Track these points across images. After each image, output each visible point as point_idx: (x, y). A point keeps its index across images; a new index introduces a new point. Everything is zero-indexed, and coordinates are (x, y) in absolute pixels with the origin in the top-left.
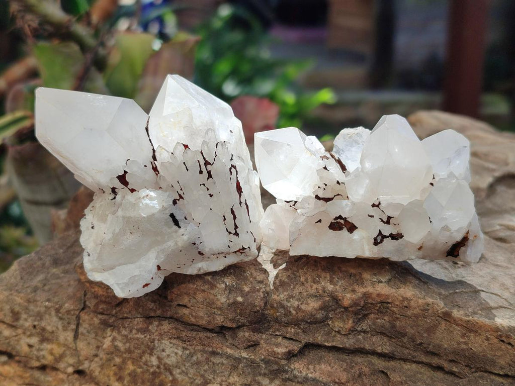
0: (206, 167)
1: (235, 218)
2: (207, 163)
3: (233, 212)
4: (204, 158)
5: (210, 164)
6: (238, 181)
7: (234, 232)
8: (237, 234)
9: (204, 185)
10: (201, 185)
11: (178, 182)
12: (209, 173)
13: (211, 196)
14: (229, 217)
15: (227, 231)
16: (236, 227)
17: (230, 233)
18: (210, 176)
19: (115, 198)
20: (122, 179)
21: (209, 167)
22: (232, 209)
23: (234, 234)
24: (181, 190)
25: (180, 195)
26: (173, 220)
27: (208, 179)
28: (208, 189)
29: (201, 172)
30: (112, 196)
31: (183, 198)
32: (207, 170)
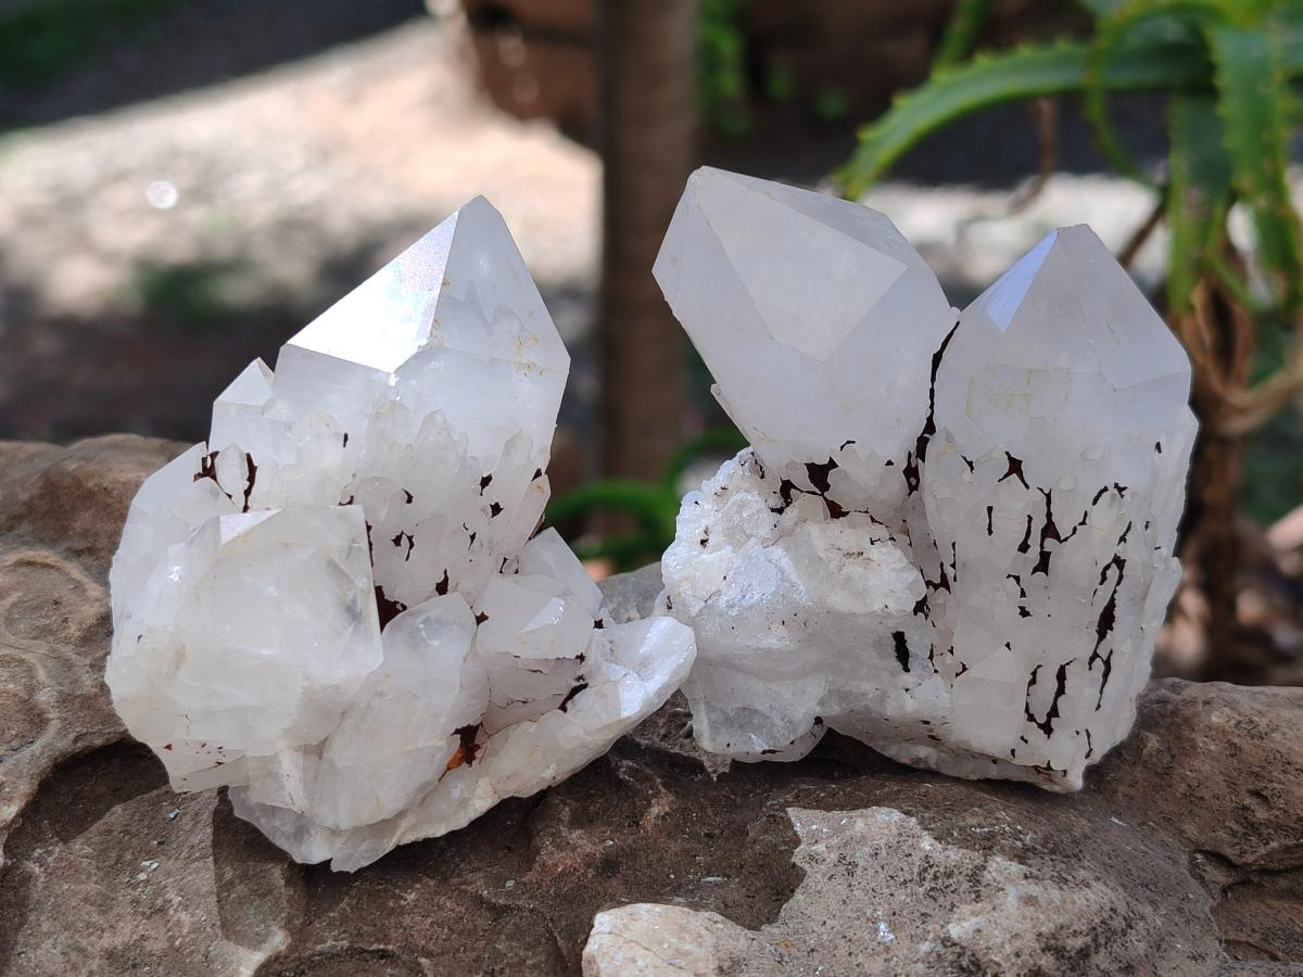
0: (1042, 541)
1: (1061, 691)
2: (1050, 530)
3: (1061, 676)
4: (1049, 515)
5: (1057, 536)
6: (1112, 599)
7: (1042, 720)
8: (1047, 729)
9: (1017, 579)
10: (1009, 576)
11: (954, 544)
12: (1045, 557)
13: (1024, 613)
14: (1048, 683)
15: (1027, 710)
16: (1054, 712)
17: (1031, 718)
18: (1043, 565)
19: (780, 511)
20: (819, 474)
21: (1050, 544)
22: (1062, 669)
23: (1040, 726)
24: (953, 566)
25: (944, 576)
26: (896, 646)
27: (1035, 570)
28: (1023, 594)
29: (1024, 547)
30: (778, 502)
31: (948, 588)
32: (1042, 546)
